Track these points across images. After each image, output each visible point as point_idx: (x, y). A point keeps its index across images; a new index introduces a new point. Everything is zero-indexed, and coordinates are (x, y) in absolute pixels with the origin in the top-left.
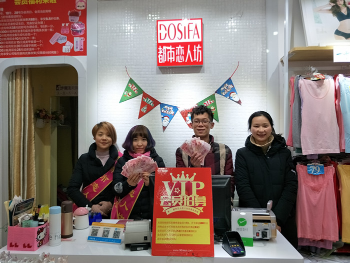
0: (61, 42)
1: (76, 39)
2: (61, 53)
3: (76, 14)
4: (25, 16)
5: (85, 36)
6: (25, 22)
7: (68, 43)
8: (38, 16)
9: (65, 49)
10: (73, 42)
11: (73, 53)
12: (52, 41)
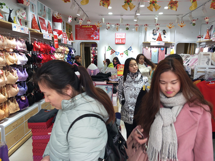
0: (93, 37)
1: (97, 36)
2: (93, 39)
3: (97, 30)
4: (85, 30)
5: (99, 36)
6: (85, 32)
7: (95, 37)
8: (88, 30)
9: (94, 38)
10: (96, 37)
11: (96, 39)
12: (91, 37)
